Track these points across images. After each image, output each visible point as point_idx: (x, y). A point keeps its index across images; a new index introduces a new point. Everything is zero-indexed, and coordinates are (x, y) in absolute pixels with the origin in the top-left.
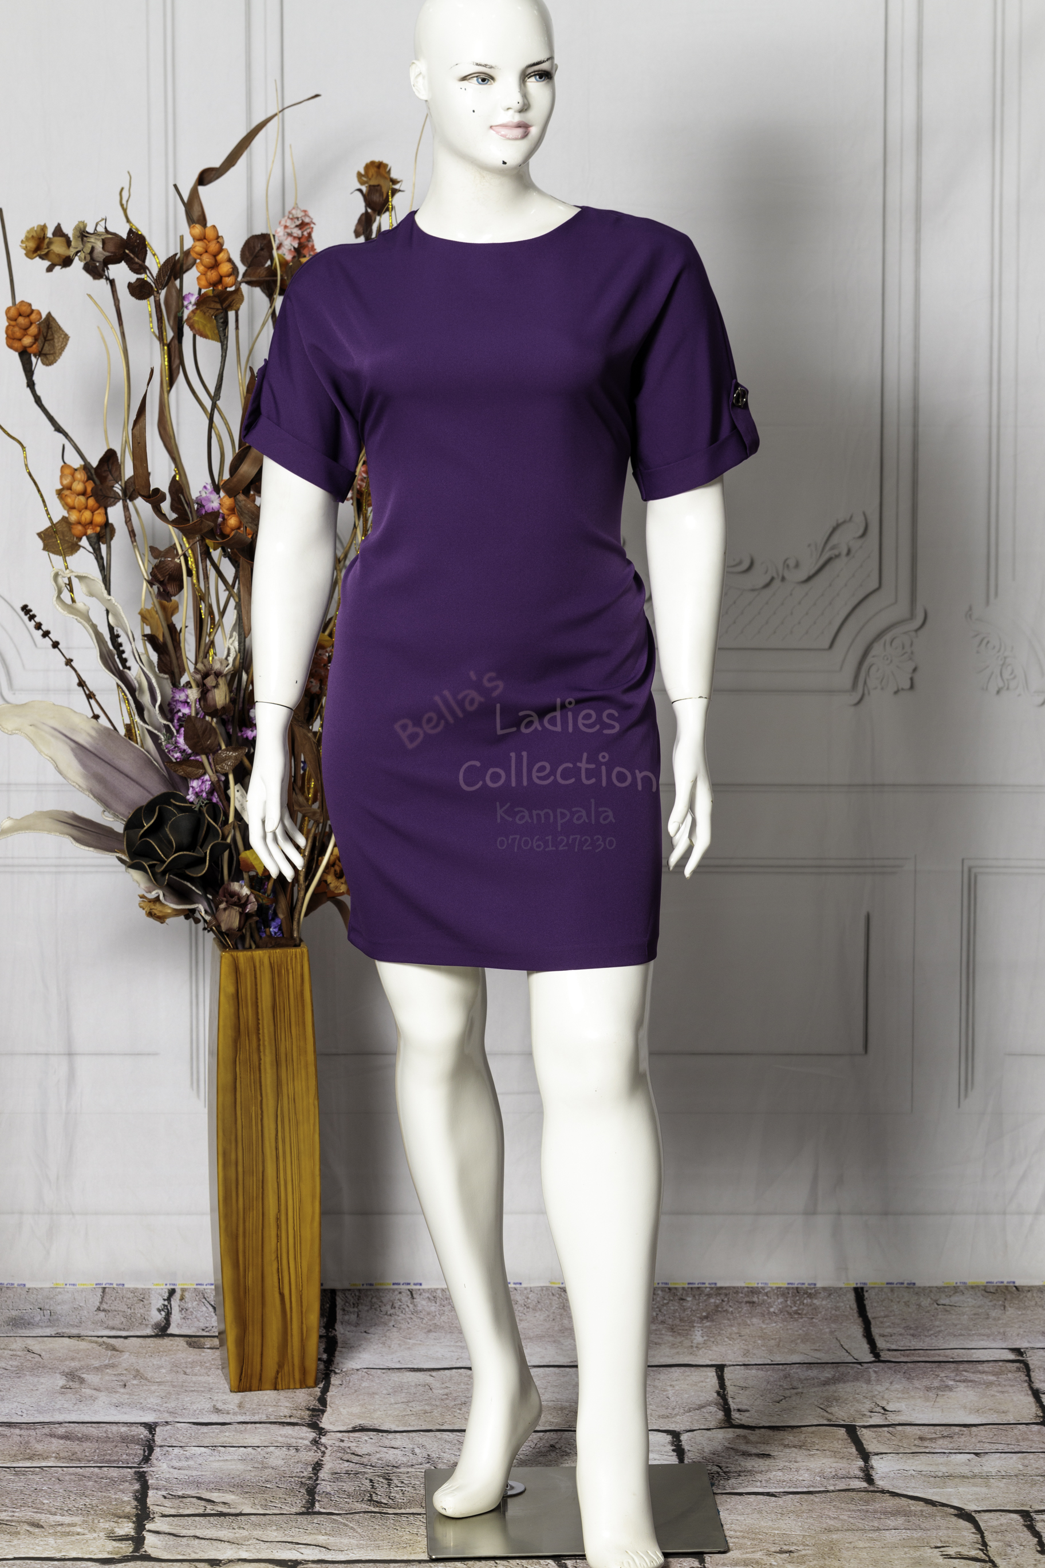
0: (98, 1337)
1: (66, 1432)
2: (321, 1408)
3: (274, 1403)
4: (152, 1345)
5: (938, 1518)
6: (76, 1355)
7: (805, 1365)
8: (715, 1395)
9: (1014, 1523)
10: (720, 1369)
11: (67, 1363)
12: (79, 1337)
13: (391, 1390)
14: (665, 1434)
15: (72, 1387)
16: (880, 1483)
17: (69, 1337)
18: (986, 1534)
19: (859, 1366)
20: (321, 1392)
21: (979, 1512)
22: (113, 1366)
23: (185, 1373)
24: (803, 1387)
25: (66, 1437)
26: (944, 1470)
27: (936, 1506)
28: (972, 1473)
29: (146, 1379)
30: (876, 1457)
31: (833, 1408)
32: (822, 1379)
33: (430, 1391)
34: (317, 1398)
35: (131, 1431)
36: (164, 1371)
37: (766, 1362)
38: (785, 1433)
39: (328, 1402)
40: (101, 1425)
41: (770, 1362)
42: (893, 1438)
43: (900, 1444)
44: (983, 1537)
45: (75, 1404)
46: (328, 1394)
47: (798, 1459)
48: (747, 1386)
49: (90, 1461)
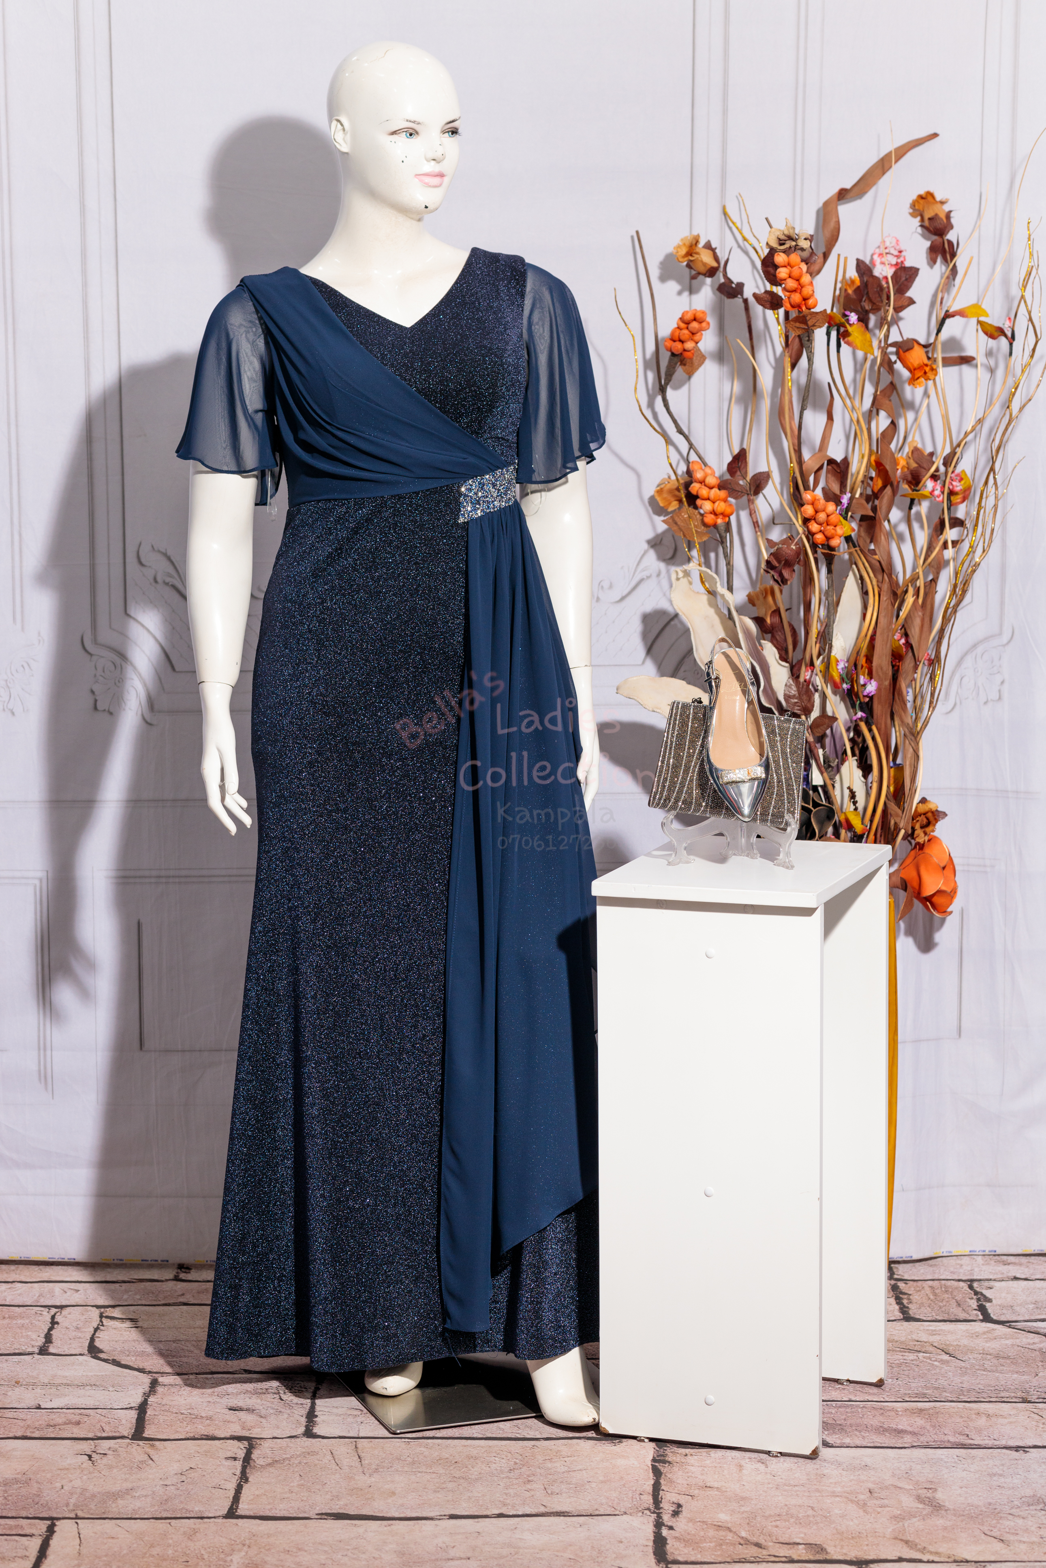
0: (933, 1562)
1: (902, 1438)
2: (657, 1464)
3: (706, 1469)
4: (865, 1548)
5: (119, 1349)
6: (945, 1534)
7: (137, 1516)
8: (250, 1480)
9: (59, 1345)
10: (232, 1514)
11: (949, 1523)
12: (955, 1561)
13: (587, 1487)
14: (318, 1434)
15: (925, 1491)
16: (146, 1380)
17: (967, 1561)
18: (89, 1336)
19: (80, 1514)
20: (660, 1483)
21: (81, 1355)
22: (895, 1517)
23: (812, 1508)
24: (156, 1486)
25: (900, 1432)
26: (81, 1392)
27: (113, 1360)
28: (59, 1388)
29: (852, 1501)
30: (132, 1405)
31: (141, 1460)
32: (129, 1497)
33: (546, 1487)
34: (663, 1476)
35: (839, 1438)
36: (837, 1511)
37: (178, 1521)
38: (202, 1433)
39: (651, 1471)
40: (872, 1445)
41: (173, 1522)
42: (103, 1425)
43: (102, 1418)
44: (94, 1334)
45: (911, 1470)
46: (652, 1482)
47: (205, 1404)
48: (213, 1491)
49: (863, 1407)
